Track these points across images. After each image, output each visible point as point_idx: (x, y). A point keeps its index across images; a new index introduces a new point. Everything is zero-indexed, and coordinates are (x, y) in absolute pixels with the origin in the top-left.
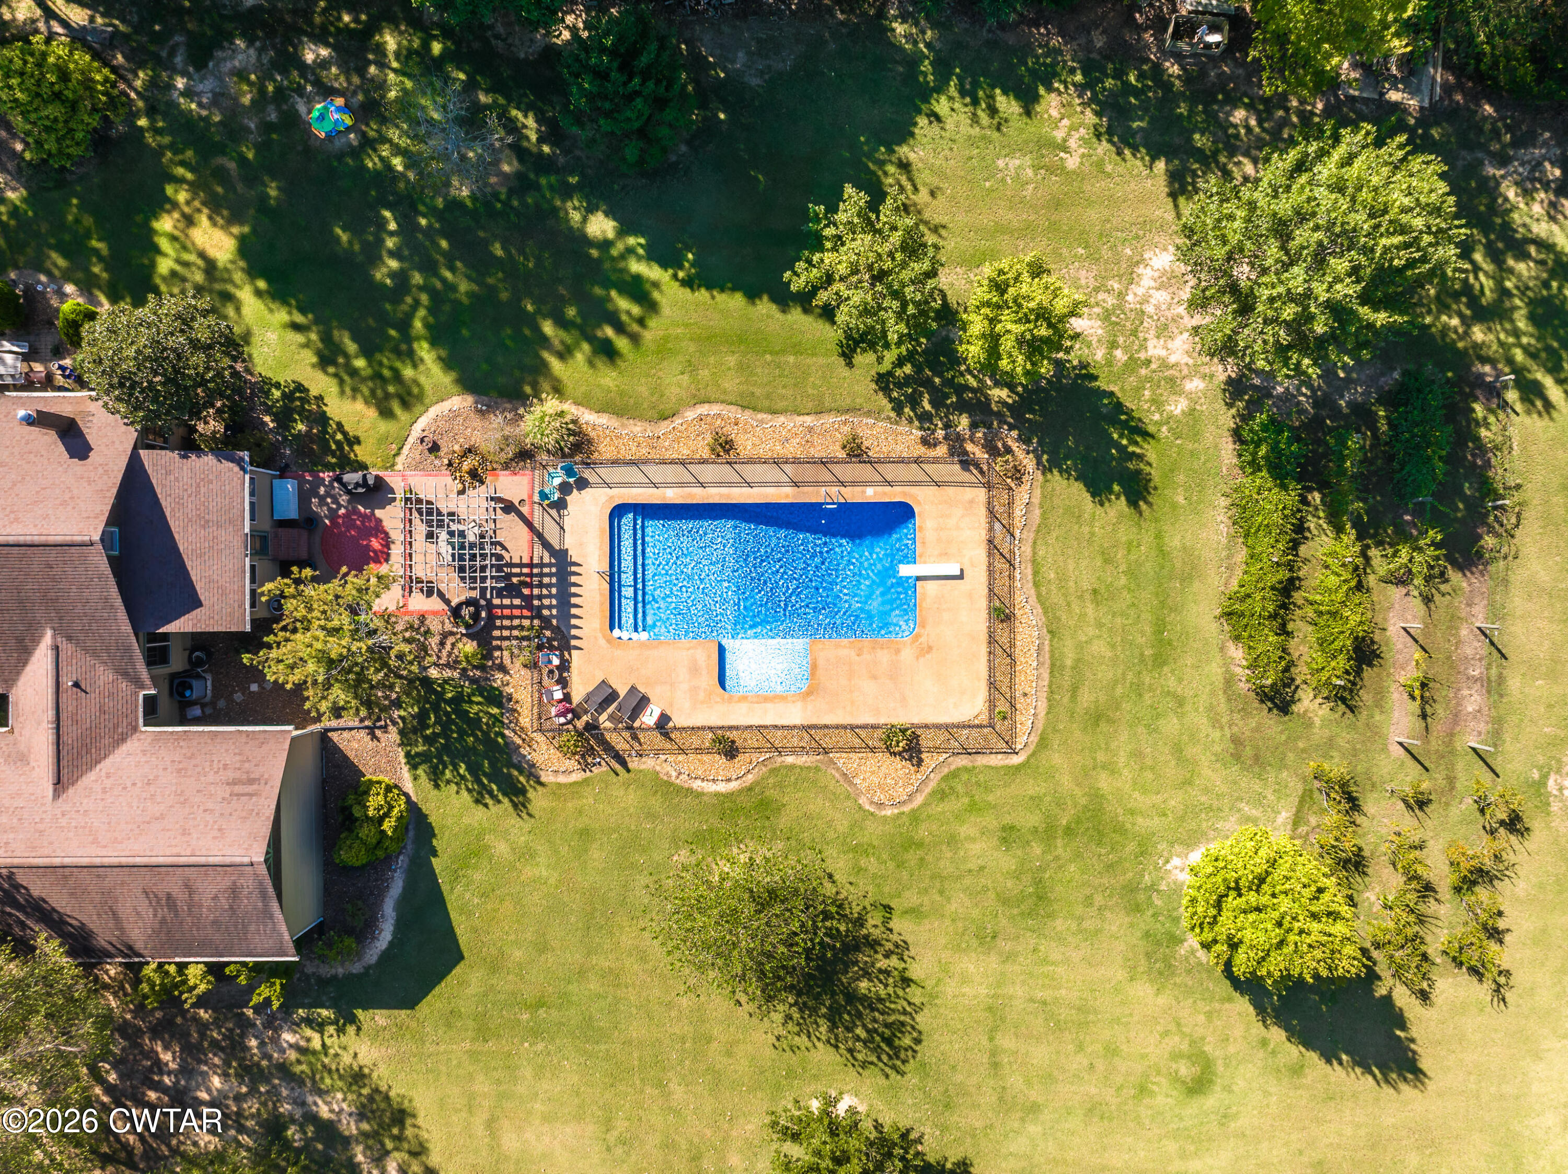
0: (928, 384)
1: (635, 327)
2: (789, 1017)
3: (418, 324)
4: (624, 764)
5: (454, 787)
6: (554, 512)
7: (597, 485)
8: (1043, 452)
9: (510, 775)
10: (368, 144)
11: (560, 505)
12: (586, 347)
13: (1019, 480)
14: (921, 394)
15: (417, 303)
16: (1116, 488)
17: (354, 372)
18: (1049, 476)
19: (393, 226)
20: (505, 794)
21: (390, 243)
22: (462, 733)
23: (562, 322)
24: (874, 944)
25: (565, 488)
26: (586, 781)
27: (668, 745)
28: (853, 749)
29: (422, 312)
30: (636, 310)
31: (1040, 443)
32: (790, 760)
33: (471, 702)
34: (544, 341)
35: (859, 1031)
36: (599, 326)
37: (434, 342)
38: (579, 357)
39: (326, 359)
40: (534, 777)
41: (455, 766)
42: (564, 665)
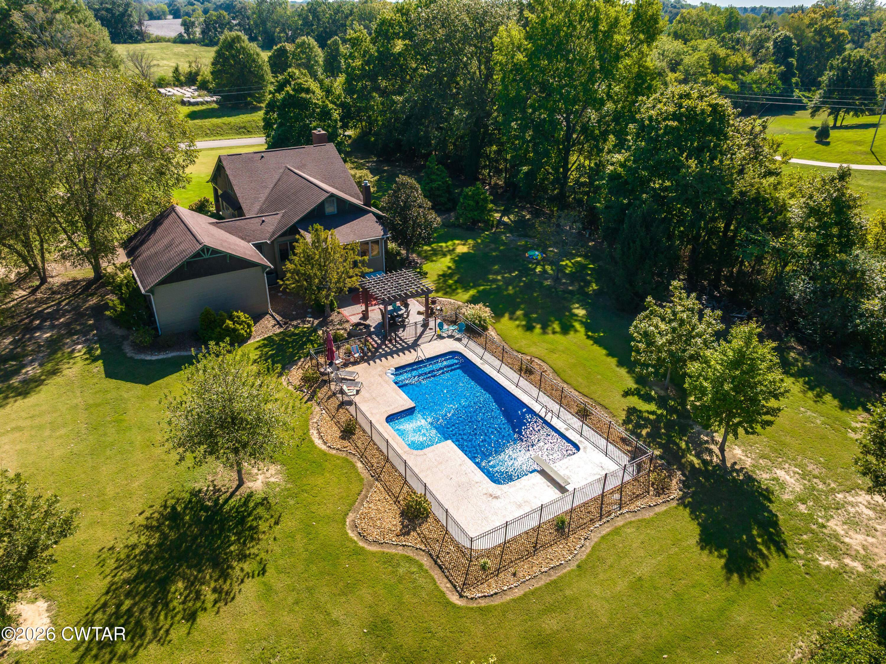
0: (656, 428)
1: (550, 332)
2: (134, 547)
3: (482, 288)
4: (310, 400)
5: (259, 353)
6: (435, 337)
7: (463, 344)
8: (691, 497)
10: (538, 263)
11: (440, 337)
12: (524, 323)
13: (658, 494)
14: (646, 427)
15: (491, 285)
16: (725, 552)
17: (445, 281)
18: (681, 508)
19: (514, 274)
21: (506, 275)
22: (293, 347)
23: (526, 315)
24: (225, 575)
25: (450, 337)
26: (289, 391)
27: (333, 412)
28: (388, 491)
29: (488, 287)
30: (558, 329)
31: (694, 493)
32: (359, 465)
33: (313, 345)
34: (513, 313)
35: (128, 603)
36: (538, 323)
37: (478, 292)
38: (517, 323)
39: (444, 275)
40: (280, 375)
41: (273, 350)
42: (355, 363)
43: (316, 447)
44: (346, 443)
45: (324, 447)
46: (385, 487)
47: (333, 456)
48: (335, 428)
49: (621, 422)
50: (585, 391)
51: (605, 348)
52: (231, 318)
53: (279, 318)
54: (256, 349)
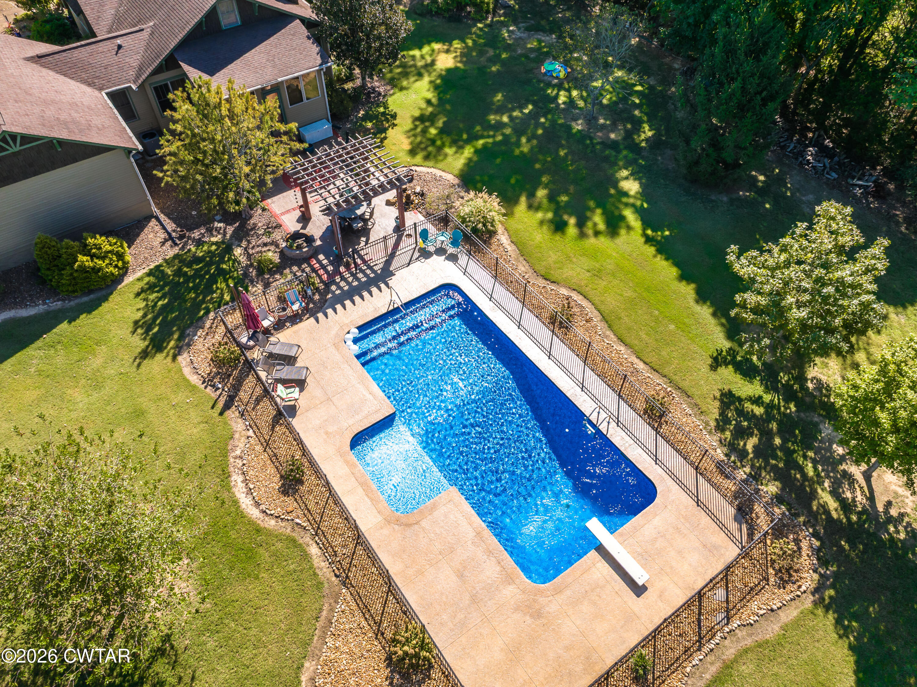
0: (766, 435)
1: (590, 232)
3: (481, 142)
4: (227, 406)
5: (142, 304)
6: (417, 254)
7: (460, 267)
8: (833, 586)
9: (172, 334)
10: (560, 87)
11: (425, 254)
12: (550, 215)
13: (783, 584)
14: (752, 435)
15: (494, 136)
17: (425, 131)
18: (820, 612)
19: (526, 111)
20: (152, 340)
21: (516, 114)
22: (195, 288)
23: (552, 198)
25: (440, 251)
26: (193, 388)
27: (265, 431)
28: (365, 609)
29: (490, 140)
30: (602, 226)
31: (836, 575)
32: (314, 550)
33: (226, 281)
34: (531, 195)
36: (570, 215)
37: (477, 152)
38: (540, 215)
39: (421, 119)
40: (178, 351)
41: (163, 297)
42: (295, 319)
43: (241, 514)
44: (290, 502)
45: (254, 513)
46: (358, 598)
47: (269, 533)
48: (271, 470)
49: (713, 424)
50: (653, 358)
51: (676, 264)
52: (86, 250)
53: (170, 226)
54: (138, 295)
